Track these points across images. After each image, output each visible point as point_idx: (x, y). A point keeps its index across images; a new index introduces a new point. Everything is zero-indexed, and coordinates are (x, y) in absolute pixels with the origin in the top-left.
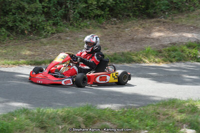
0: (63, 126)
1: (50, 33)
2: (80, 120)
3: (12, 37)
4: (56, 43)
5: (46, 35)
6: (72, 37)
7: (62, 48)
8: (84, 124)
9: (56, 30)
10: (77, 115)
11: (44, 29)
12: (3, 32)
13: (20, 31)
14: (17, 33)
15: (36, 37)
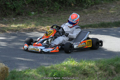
0: (100, 73)
1: (90, 5)
2: (112, 68)
3: (63, 9)
4: (94, 12)
5: (87, 6)
6: (106, 7)
7: (99, 15)
8: (115, 71)
9: (94, 3)
10: (109, 64)
11: (85, 2)
12: (56, 5)
13: (68, 4)
14: (66, 6)
15: (80, 8)
